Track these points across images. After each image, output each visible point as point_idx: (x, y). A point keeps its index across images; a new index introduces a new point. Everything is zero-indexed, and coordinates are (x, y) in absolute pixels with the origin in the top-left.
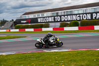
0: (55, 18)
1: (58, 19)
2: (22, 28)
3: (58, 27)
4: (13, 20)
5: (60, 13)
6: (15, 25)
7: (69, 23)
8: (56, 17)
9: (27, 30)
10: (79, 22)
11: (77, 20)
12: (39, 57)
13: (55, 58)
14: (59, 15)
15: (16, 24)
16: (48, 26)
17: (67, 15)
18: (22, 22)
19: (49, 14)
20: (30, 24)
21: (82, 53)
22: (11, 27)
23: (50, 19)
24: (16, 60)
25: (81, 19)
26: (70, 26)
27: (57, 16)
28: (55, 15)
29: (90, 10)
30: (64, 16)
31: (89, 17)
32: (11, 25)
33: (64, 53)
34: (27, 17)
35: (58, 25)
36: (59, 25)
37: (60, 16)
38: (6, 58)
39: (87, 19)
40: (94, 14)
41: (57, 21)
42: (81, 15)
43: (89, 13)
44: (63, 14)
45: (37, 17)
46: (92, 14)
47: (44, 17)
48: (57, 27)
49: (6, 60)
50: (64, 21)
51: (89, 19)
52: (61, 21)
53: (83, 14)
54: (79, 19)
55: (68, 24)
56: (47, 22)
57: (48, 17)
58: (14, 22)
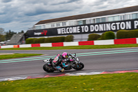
0: (81, 29)
1: (86, 29)
2: (36, 43)
3: (86, 40)
4: (23, 32)
5: (88, 20)
6: (26, 38)
7: (101, 34)
8: (82, 27)
9: (42, 45)
10: (115, 33)
11: (111, 30)
12: (59, 83)
13: (82, 84)
14: (87, 23)
15: (28, 36)
16: (71, 40)
17: (98, 24)
18: (36, 34)
19: (73, 22)
20: (46, 37)
21: (119, 77)
22: (21, 41)
23: (75, 30)
24: (28, 88)
25: (118, 29)
26: (103, 38)
27: (85, 25)
28: (82, 24)
29: (129, 16)
30: (94, 25)
31: (129, 25)
32: (20, 38)
33: (95, 77)
34: (42, 27)
35: (86, 37)
36: (88, 37)
37: (89, 25)
38: (13, 85)
39: (125, 29)
40: (135, 22)
41: (85, 33)
42: (118, 24)
43: (128, 21)
44: (92, 22)
45: (55, 26)
46: (132, 21)
47: (66, 27)
48: (84, 40)
49: (14, 88)
50: (94, 32)
51: (129, 29)
52: (89, 32)
53: (121, 22)
54: (114, 29)
55: (99, 36)
56: (70, 34)
57: (72, 27)
58: (25, 35)
